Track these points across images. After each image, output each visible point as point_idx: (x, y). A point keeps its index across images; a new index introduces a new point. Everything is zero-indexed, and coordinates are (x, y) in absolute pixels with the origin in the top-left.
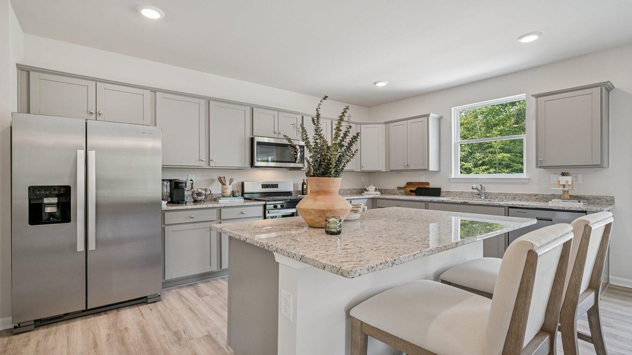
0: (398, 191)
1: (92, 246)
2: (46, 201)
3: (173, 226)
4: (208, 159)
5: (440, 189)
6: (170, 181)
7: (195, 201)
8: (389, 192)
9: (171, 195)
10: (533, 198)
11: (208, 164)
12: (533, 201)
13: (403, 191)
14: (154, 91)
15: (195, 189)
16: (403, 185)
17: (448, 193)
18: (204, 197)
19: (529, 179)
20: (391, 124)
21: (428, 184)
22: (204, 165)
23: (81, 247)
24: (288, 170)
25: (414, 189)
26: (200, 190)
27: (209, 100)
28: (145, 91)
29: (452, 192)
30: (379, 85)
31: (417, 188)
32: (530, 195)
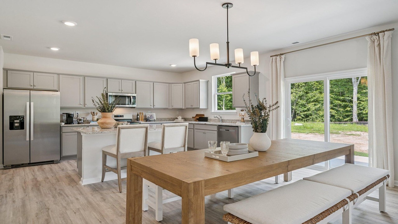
0: (192, 119)
1: (32, 139)
2: (15, 121)
3: (66, 133)
4: (84, 103)
5: (207, 118)
6: (67, 114)
7: (79, 123)
9: (67, 120)
11: (84, 106)
13: (194, 119)
14: (59, 74)
15: (79, 118)
16: (194, 116)
17: (210, 120)
18: (83, 121)
19: (237, 113)
20: (186, 84)
21: (204, 115)
22: (82, 106)
23: (28, 139)
24: (130, 108)
26: (81, 118)
27: (84, 77)
28: (54, 75)
30: (172, 66)
31: (199, 117)
32: (236, 120)
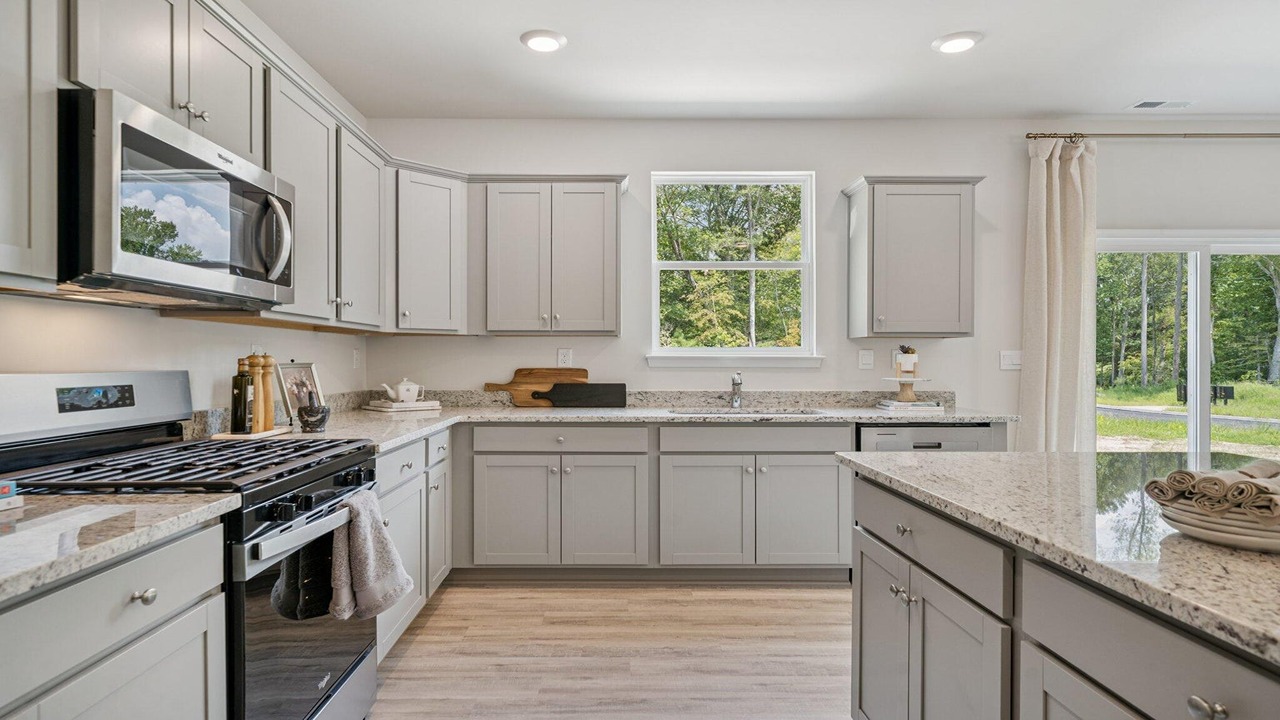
0: (488, 396)
5: (623, 386)
8: (453, 399)
10: (831, 400)
12: (830, 406)
13: (504, 396)
16: (504, 375)
17: (645, 398)
19: (822, 359)
21: (584, 372)
25: (545, 388)
29: (653, 394)
31: (555, 385)
32: (825, 395)
